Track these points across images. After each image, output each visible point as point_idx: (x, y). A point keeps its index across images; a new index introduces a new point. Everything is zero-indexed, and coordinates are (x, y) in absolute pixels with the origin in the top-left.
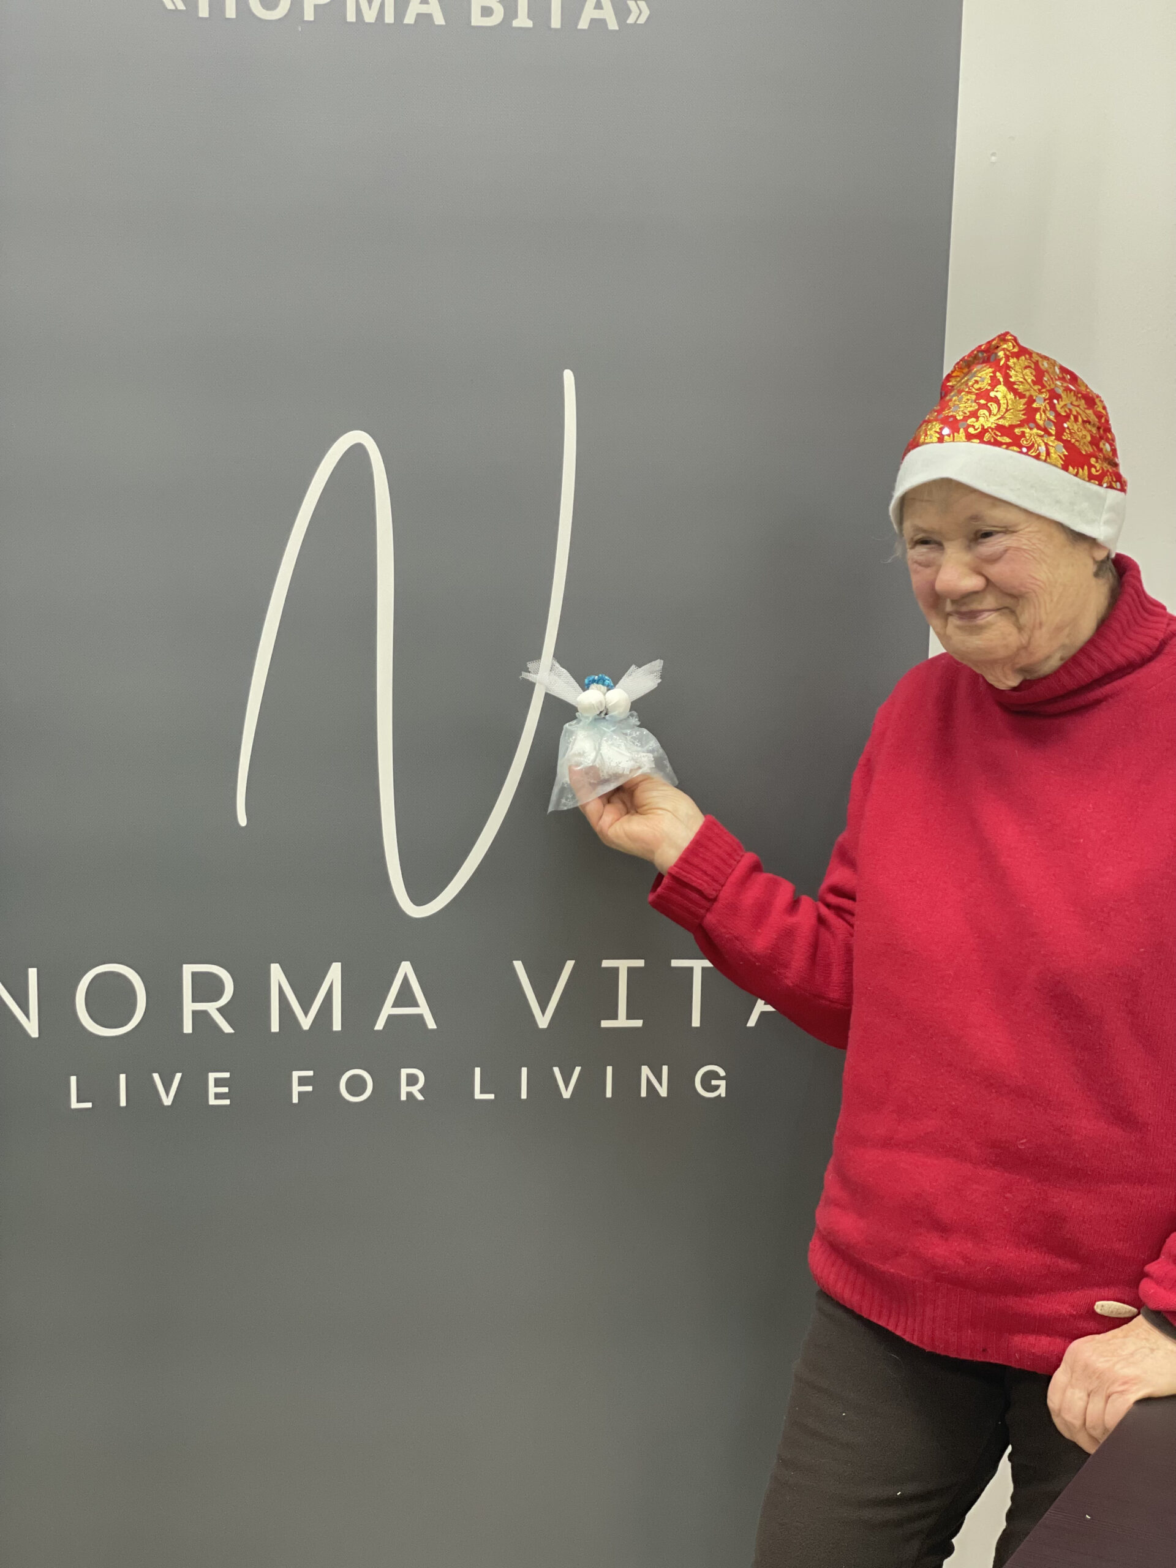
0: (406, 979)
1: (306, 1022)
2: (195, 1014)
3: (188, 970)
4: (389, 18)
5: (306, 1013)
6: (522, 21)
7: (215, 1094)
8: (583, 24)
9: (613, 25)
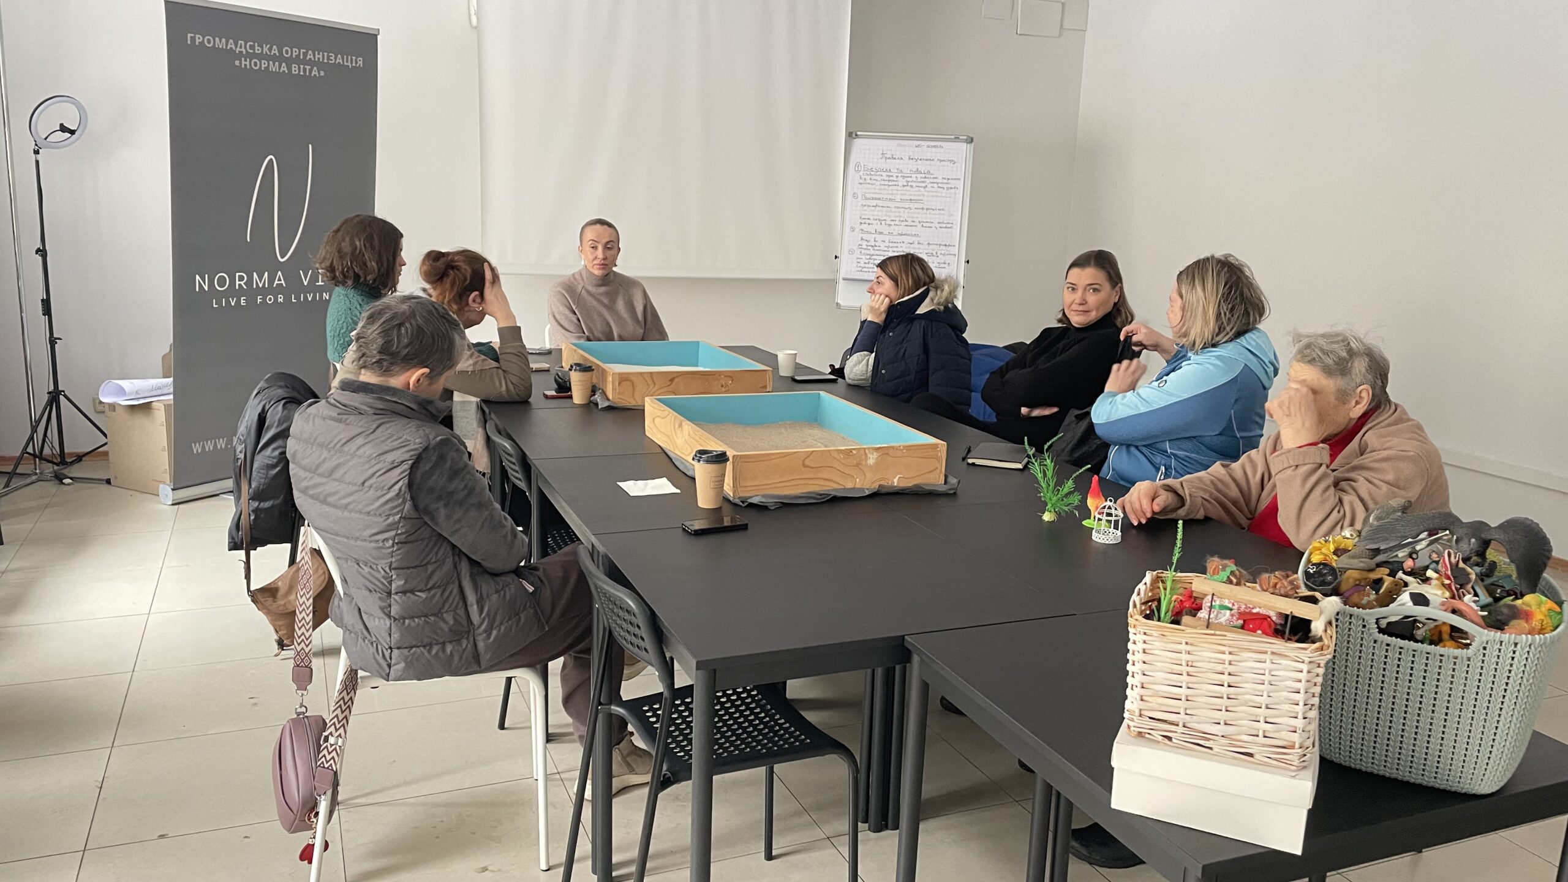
0: (279, 275)
1: (261, 285)
2: (240, 285)
3: (237, 274)
4: (278, 70)
5: (261, 282)
6: (302, 73)
7: (243, 302)
8: (312, 75)
9: (317, 75)
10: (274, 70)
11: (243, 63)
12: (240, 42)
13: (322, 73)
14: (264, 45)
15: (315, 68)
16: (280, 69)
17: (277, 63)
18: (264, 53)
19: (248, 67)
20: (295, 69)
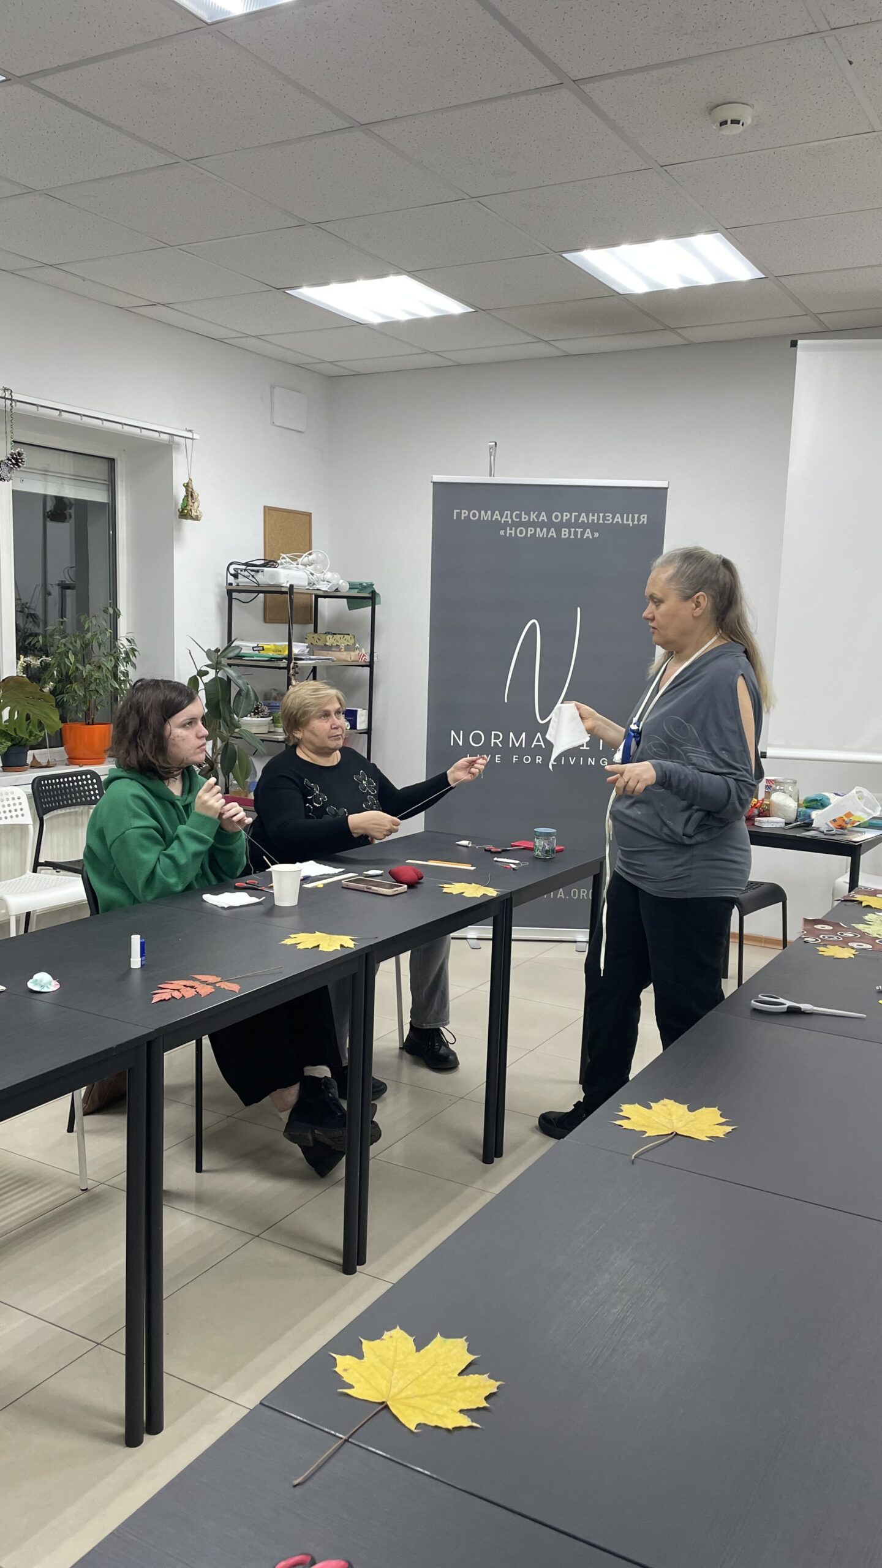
0: (539, 737)
1: (517, 745)
2: (494, 742)
3: (493, 733)
4: (545, 536)
5: (517, 743)
6: (572, 537)
7: (497, 760)
8: (585, 537)
9: (591, 537)
10: (541, 536)
11: (508, 531)
12: (506, 512)
13: (596, 535)
14: (532, 513)
15: (588, 530)
16: (547, 535)
17: (545, 530)
18: (532, 520)
19: (513, 535)
20: (565, 533)
